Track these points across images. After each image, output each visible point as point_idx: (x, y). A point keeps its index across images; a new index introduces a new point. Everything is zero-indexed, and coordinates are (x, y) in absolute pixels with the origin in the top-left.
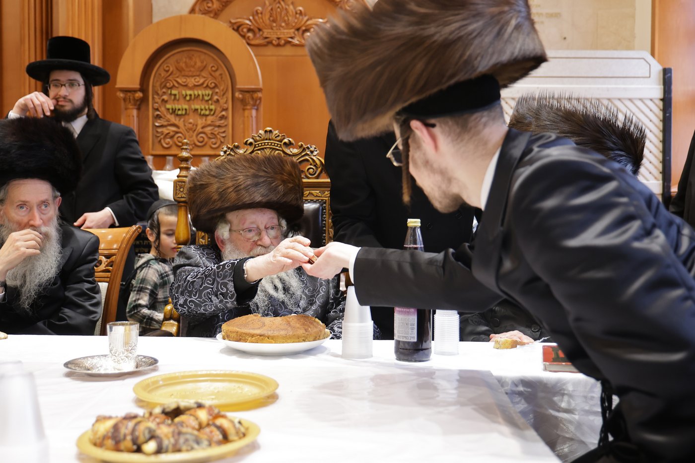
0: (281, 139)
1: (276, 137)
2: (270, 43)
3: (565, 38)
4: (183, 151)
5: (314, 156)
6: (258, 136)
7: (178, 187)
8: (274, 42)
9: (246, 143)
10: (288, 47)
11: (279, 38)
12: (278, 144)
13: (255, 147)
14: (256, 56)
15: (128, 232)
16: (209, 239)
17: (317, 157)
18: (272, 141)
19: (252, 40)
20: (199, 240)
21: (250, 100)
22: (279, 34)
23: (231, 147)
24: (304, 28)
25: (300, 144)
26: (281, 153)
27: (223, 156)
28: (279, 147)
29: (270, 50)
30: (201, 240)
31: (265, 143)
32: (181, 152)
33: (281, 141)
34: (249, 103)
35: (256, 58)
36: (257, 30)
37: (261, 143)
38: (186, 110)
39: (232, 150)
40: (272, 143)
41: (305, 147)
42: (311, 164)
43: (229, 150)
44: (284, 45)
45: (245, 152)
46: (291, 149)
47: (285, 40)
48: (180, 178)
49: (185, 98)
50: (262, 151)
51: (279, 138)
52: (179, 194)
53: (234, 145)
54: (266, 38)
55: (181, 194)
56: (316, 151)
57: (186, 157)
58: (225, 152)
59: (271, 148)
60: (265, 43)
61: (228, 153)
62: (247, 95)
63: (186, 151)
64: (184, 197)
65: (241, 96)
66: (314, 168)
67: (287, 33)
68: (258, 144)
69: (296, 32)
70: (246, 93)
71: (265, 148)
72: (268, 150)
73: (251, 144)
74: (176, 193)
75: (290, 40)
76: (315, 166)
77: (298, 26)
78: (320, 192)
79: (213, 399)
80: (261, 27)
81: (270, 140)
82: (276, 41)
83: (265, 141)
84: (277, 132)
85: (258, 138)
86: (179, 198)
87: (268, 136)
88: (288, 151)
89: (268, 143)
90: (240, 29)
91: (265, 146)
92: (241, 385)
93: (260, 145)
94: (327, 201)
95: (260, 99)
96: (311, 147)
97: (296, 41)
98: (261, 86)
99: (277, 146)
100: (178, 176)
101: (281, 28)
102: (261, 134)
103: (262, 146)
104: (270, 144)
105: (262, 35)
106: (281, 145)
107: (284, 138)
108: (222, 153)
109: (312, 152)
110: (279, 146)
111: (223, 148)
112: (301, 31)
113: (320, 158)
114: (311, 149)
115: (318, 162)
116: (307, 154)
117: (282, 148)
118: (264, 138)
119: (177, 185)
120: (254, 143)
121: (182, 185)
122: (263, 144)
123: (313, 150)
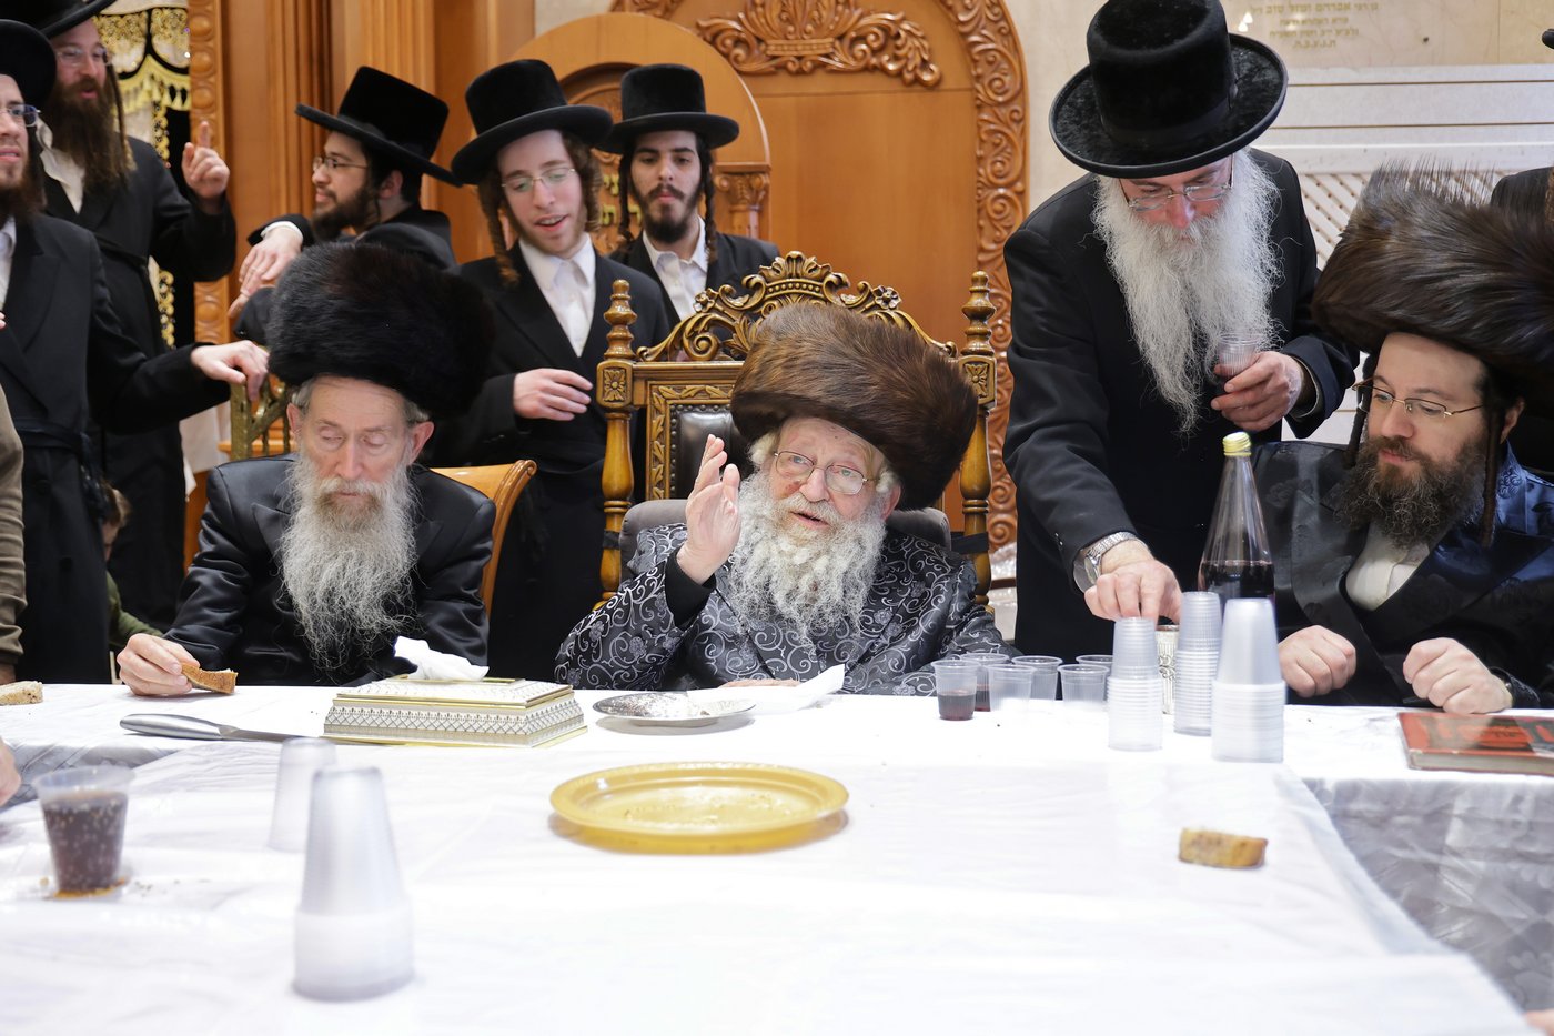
0: (820, 275)
1: (810, 271)
2: (783, 67)
3: (1426, 40)
5: (891, 309)
6: (774, 269)
7: (608, 379)
8: (790, 65)
10: (820, 75)
11: (800, 58)
12: (814, 286)
13: (767, 292)
14: (754, 96)
15: (508, 473)
16: (673, 488)
17: (898, 311)
18: (801, 280)
19: (744, 62)
20: (651, 488)
21: (745, 191)
22: (800, 48)
24: (853, 34)
25: (861, 284)
28: (818, 292)
29: (782, 84)
31: (787, 283)
33: (821, 279)
34: (743, 198)
35: (757, 103)
36: (753, 42)
37: (780, 285)
38: (611, 214)
39: (718, 299)
40: (801, 283)
41: (872, 290)
43: (713, 301)
44: (812, 71)
45: (745, 304)
46: (843, 296)
47: (812, 61)
49: (609, 189)
51: (816, 273)
52: (609, 394)
54: (774, 57)
55: (614, 392)
56: (896, 299)
57: (625, 316)
59: (800, 294)
60: (773, 69)
61: (710, 305)
62: (739, 181)
63: (622, 302)
64: (619, 401)
65: (725, 184)
67: (818, 44)
68: (773, 287)
69: (837, 44)
70: (736, 178)
71: (789, 295)
72: (794, 298)
73: (758, 285)
75: (824, 60)
77: (841, 30)
79: (713, 821)
80: (761, 36)
81: (798, 277)
82: (793, 62)
83: (788, 280)
84: (812, 260)
85: (772, 274)
86: (609, 401)
87: (793, 268)
89: (794, 283)
90: (719, 40)
91: (788, 291)
92: (767, 793)
93: (777, 288)
95: (766, 189)
96: (885, 291)
97: (836, 63)
98: (768, 162)
99: (813, 290)
101: (805, 36)
102: (778, 265)
103: (781, 289)
104: (798, 285)
105: (764, 52)
106: (820, 287)
107: (828, 273)
109: (887, 301)
110: (817, 289)
112: (847, 41)
113: (904, 314)
114: (885, 295)
115: (899, 321)
116: (876, 306)
117: (823, 293)
118: (786, 273)
119: (606, 376)
120: (765, 285)
121: (614, 376)
122: (784, 286)
123: (888, 296)
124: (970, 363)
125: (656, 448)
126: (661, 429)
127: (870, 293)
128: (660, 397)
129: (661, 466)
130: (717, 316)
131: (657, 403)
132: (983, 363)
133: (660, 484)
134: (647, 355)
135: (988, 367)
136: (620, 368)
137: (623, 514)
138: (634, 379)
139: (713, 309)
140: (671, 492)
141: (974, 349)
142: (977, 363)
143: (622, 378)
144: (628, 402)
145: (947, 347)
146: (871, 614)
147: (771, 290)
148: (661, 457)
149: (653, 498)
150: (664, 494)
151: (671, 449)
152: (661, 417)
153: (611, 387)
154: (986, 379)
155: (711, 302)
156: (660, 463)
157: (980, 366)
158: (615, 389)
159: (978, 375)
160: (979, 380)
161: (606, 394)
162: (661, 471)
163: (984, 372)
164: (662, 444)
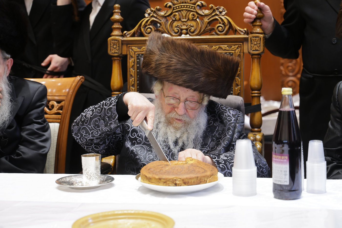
0: (194, 2)
1: (190, 1)
4: (115, 14)
5: (222, 16)
6: (176, 0)
7: (112, 44)
9: (166, 6)
12: (192, 7)
13: (174, 9)
15: (74, 81)
16: (138, 87)
17: (225, 16)
18: (187, 4)
20: (130, 87)
23: (154, 10)
25: (210, 5)
27: (147, 17)
28: (193, 9)
30: (131, 87)
31: (181, 6)
33: (194, 4)
37: (179, 6)
39: (154, 12)
40: (187, 6)
41: (215, 8)
42: (220, 23)
43: (153, 13)
45: (165, 14)
46: (203, 10)
48: (113, 37)
50: (180, 13)
52: (113, 50)
53: (156, 8)
55: (115, 50)
56: (224, 11)
57: (118, 19)
58: (149, 14)
59: (186, 10)
61: (151, 15)
63: (117, 14)
64: (117, 53)
66: (222, 26)
68: (176, 7)
71: (182, 10)
72: (184, 11)
73: (170, 7)
76: (223, 24)
78: (228, 46)
81: (185, 3)
83: (182, 4)
85: (176, 2)
86: (113, 53)
88: (200, 12)
89: (184, 6)
91: (182, 9)
94: (234, 54)
96: (220, 8)
99: (192, 8)
103: (179, 8)
106: (195, 7)
107: (198, 2)
108: (147, 15)
109: (221, 12)
110: (193, 8)
113: (228, 18)
115: (226, 21)
116: (216, 15)
117: (195, 9)
118: (181, 2)
119: (111, 43)
120: (173, 6)
121: (114, 43)
122: (180, 7)
123: (221, 11)
124: (253, 37)
125: (131, 71)
126: (133, 64)
127: (214, 10)
128: (132, 51)
129: (133, 78)
130: (155, 19)
131: (131, 54)
133: (133, 86)
134: (127, 35)
136: (117, 40)
138: (122, 44)
139: (153, 16)
141: (255, 31)
142: (256, 37)
143: (118, 44)
144: (120, 53)
145: (245, 30)
148: (133, 75)
150: (135, 89)
151: (137, 72)
152: (133, 59)
153: (113, 47)
154: (259, 44)
155: (152, 13)
156: (133, 77)
157: (257, 38)
158: (115, 48)
159: (257, 42)
160: (257, 44)
161: (111, 50)
162: (133, 81)
163: (259, 40)
164: (133, 70)
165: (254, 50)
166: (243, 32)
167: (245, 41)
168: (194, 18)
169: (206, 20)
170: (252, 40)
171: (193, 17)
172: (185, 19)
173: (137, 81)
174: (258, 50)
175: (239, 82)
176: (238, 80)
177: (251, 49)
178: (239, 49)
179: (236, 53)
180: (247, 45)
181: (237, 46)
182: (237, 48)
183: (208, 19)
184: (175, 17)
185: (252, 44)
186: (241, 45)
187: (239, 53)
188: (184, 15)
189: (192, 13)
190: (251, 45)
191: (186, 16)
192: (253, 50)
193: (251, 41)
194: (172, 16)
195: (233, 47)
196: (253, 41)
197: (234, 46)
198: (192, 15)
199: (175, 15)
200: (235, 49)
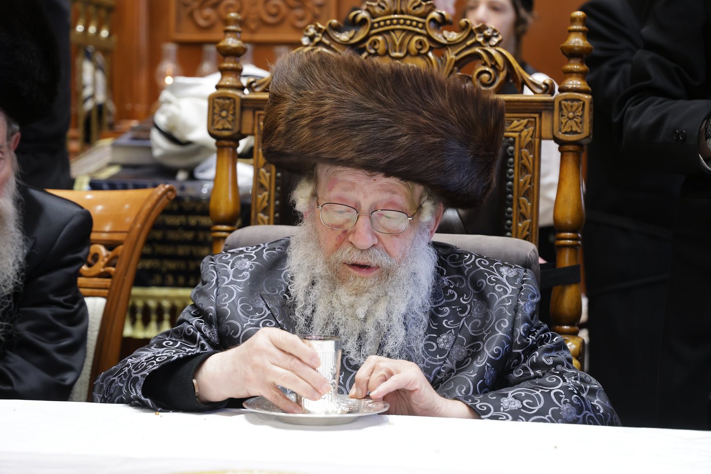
0: (424, 12)
1: (414, 8)
4: (229, 35)
5: (491, 46)
6: (379, 5)
7: (218, 109)
9: (353, 20)
12: (418, 22)
13: (372, 28)
16: (277, 215)
18: (406, 16)
20: (256, 214)
23: (323, 27)
26: (425, 40)
27: (307, 46)
28: (421, 28)
30: (261, 215)
31: (391, 20)
32: (224, 38)
33: (424, 16)
37: (385, 21)
39: (325, 33)
40: (405, 20)
42: (485, 64)
43: (320, 35)
45: (351, 38)
46: (445, 33)
48: (221, 91)
50: (387, 36)
51: (420, 11)
52: (218, 122)
53: (330, 24)
55: (222, 122)
56: (497, 36)
57: (235, 49)
59: (404, 30)
61: (317, 40)
63: (233, 35)
64: (228, 129)
66: (491, 71)
68: (378, 22)
71: (393, 30)
72: (398, 33)
73: (364, 21)
74: (213, 120)
76: (493, 67)
81: (402, 13)
83: (392, 16)
85: (378, 10)
86: (218, 130)
87: (398, 5)
88: (438, 37)
89: (398, 19)
91: (392, 27)
93: (382, 23)
94: (517, 139)
96: (487, 29)
99: (416, 26)
100: (217, 87)
102: (384, 1)
103: (385, 25)
104: (402, 22)
106: (424, 24)
107: (431, 11)
108: (305, 41)
109: (487, 39)
110: (420, 25)
111: (307, 31)
113: (504, 52)
114: (486, 32)
115: (499, 59)
116: (477, 44)
117: (426, 30)
118: (390, 9)
119: (216, 105)
120: (370, 20)
121: (223, 105)
122: (388, 22)
123: (489, 34)
124: (566, 100)
125: (261, 175)
127: (472, 31)
129: (266, 193)
132: (578, 100)
133: (265, 211)
134: (256, 87)
135: (584, 104)
136: (229, 98)
137: (225, 238)
138: (243, 109)
139: (320, 43)
140: (275, 218)
141: (570, 86)
142: (573, 100)
143: (231, 108)
144: (236, 130)
146: (434, 339)
147: (376, 25)
148: (266, 184)
149: (257, 223)
150: (269, 220)
151: (277, 178)
153: (220, 116)
154: (581, 116)
155: (318, 36)
156: (266, 190)
157: (576, 103)
158: (223, 118)
159: (574, 113)
160: (574, 117)
161: (215, 122)
162: (266, 199)
163: (580, 109)
164: (267, 172)
165: (566, 133)
166: (541, 88)
167: (545, 110)
168: (421, 49)
169: (451, 55)
170: (563, 107)
171: (419, 47)
172: (400, 51)
173: (276, 199)
174: (576, 133)
175: (526, 209)
176: (524, 204)
177: (560, 130)
178: (531, 129)
179: (522, 139)
180: (549, 118)
181: (525, 121)
182: (526, 126)
183: (456, 55)
184: (376, 47)
185: (563, 116)
186: (535, 118)
187: (530, 139)
188: (398, 43)
189: (416, 38)
190: (559, 119)
191: (401, 44)
192: (564, 131)
193: (561, 109)
194: (367, 44)
195: (516, 123)
196: (565, 110)
197: (518, 121)
198: (417, 41)
199: (375, 42)
200: (521, 127)
